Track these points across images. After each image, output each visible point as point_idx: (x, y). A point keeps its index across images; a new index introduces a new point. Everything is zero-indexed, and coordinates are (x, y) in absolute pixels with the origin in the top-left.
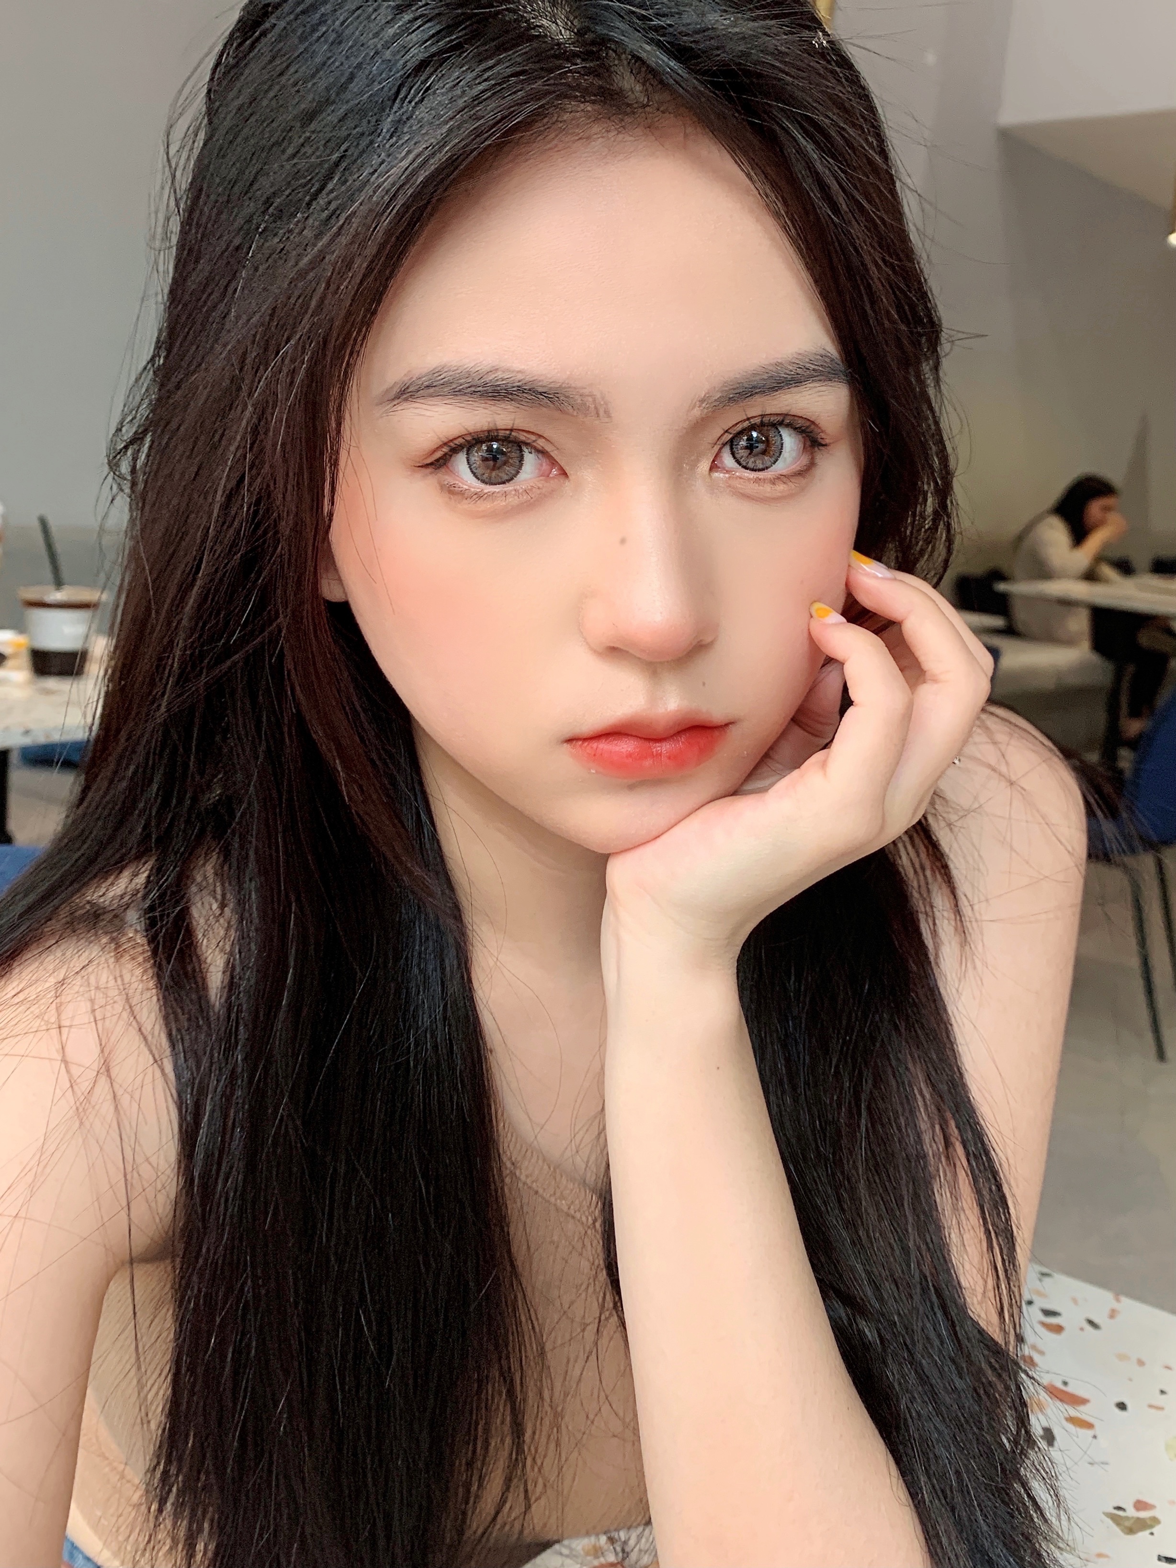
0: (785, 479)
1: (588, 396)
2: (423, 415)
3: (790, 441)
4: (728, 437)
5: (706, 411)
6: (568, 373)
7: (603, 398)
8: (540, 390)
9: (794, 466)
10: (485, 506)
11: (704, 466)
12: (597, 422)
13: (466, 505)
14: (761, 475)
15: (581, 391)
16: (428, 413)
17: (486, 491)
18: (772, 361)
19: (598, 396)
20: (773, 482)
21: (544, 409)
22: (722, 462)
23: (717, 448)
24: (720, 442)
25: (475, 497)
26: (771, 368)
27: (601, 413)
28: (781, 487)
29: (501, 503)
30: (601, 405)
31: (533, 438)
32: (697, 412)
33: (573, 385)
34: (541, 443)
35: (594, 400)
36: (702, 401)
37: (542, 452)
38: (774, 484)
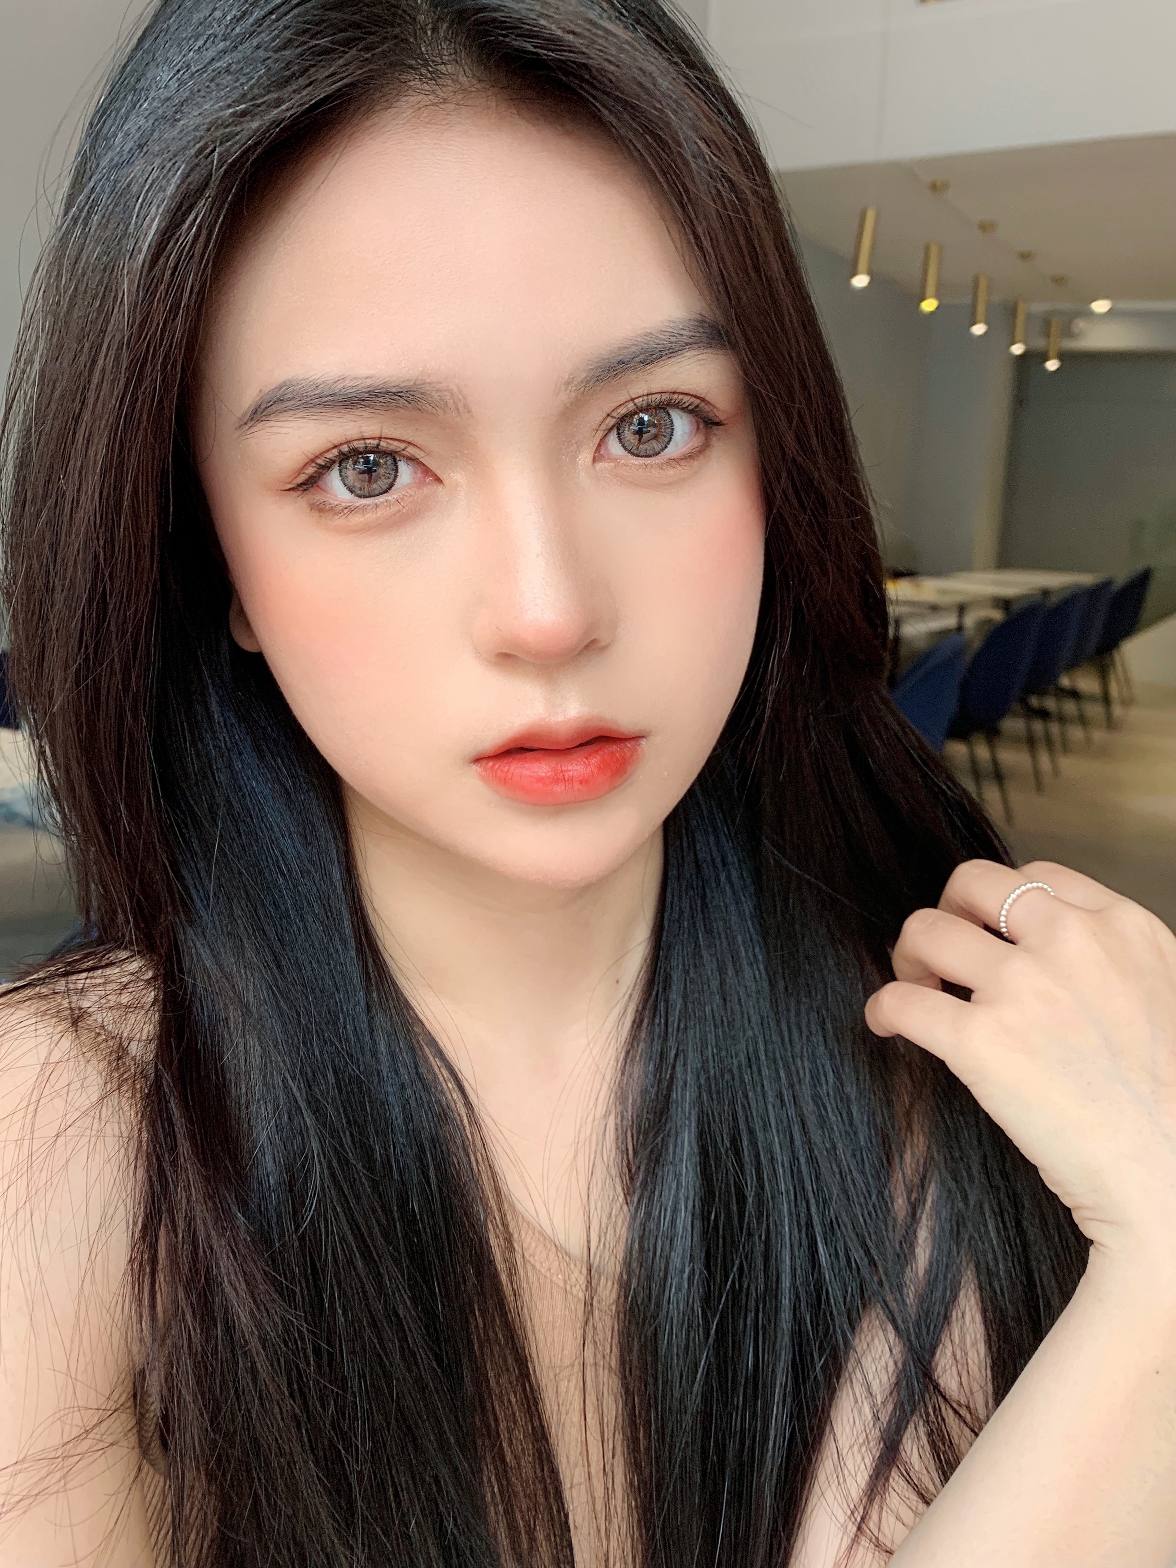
0: (674, 463)
1: (445, 391)
2: (279, 433)
3: (681, 424)
4: (611, 422)
5: (573, 394)
6: (420, 369)
7: (460, 392)
8: (394, 390)
9: (684, 449)
10: (356, 519)
11: (585, 456)
12: (459, 419)
13: (335, 521)
14: (648, 461)
15: (438, 386)
16: (284, 431)
17: (357, 504)
18: (639, 332)
19: (455, 390)
20: (661, 466)
21: (402, 411)
22: (607, 449)
23: (600, 434)
24: (603, 427)
25: (346, 511)
26: (639, 339)
27: (461, 408)
28: (673, 472)
29: (370, 516)
30: (460, 400)
31: (403, 446)
32: (564, 397)
33: (428, 380)
34: (411, 450)
35: (452, 394)
36: (568, 383)
37: (411, 459)
38: (664, 469)
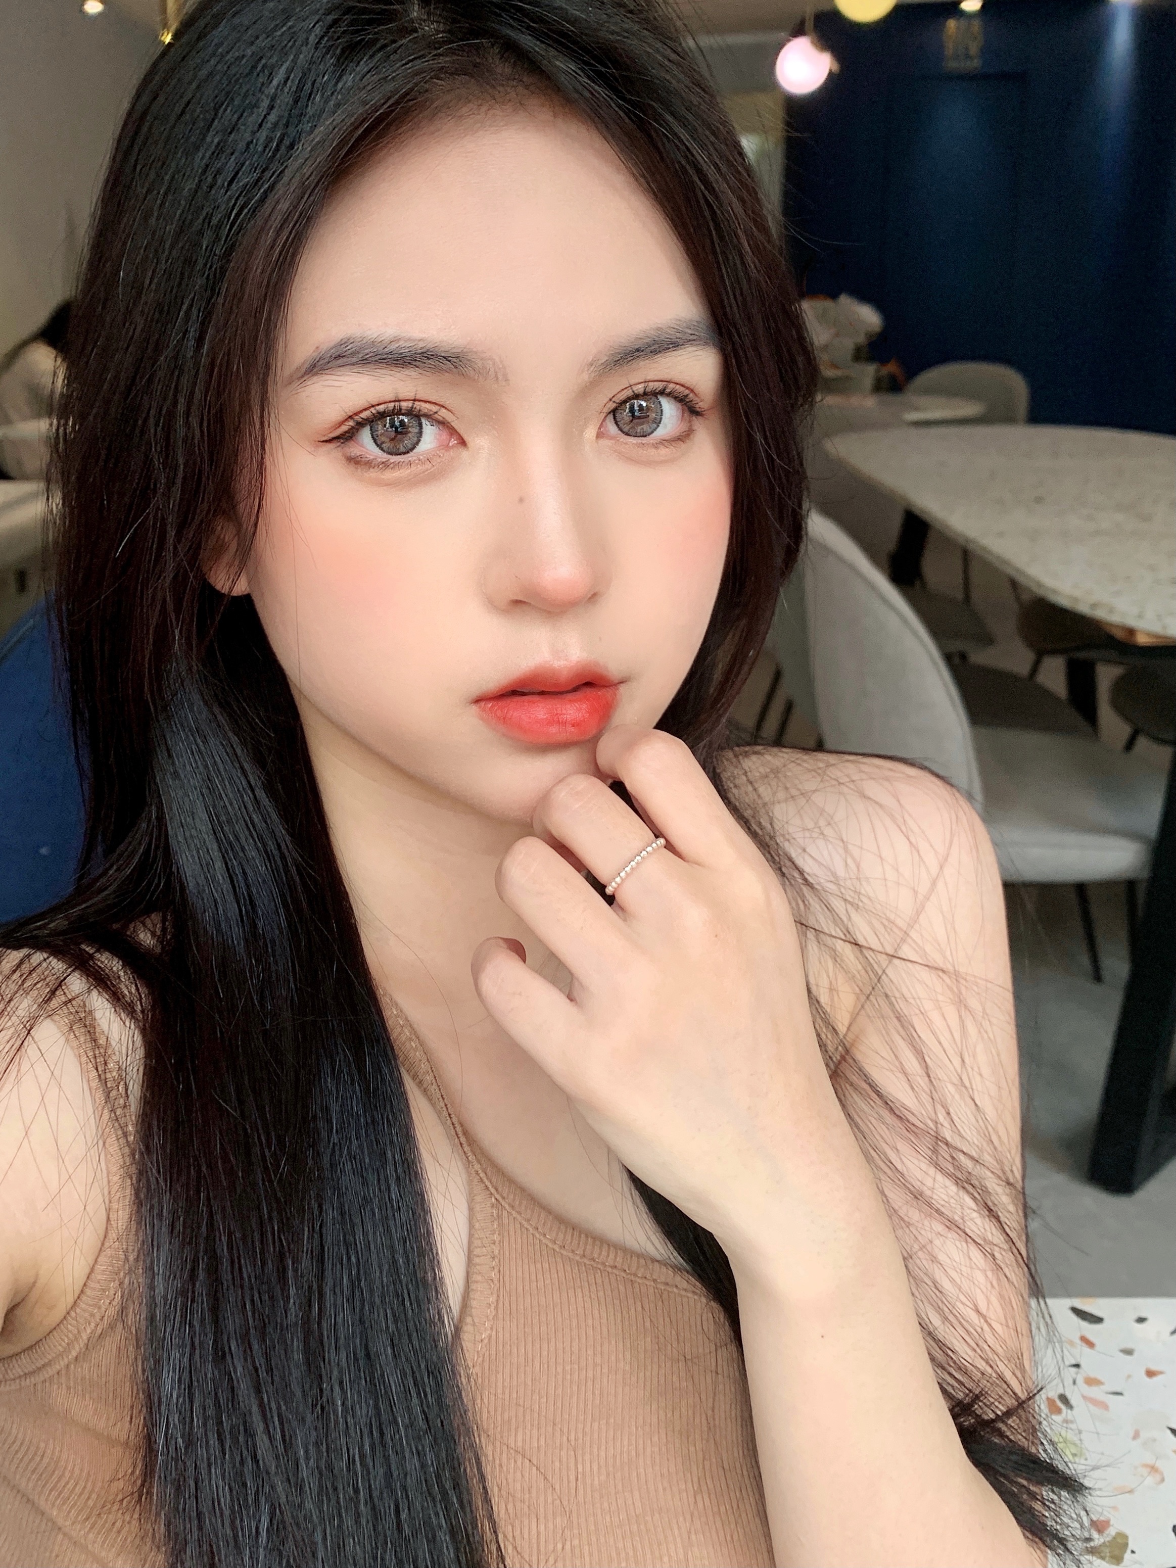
1: (488, 359)
6: (468, 339)
8: (444, 354)
9: (674, 432)
12: (496, 387)
13: (373, 474)
15: (483, 355)
18: (654, 327)
19: (497, 360)
21: (447, 374)
22: (607, 431)
23: (602, 417)
24: (605, 411)
25: (381, 466)
26: (654, 332)
28: (663, 451)
29: (406, 471)
30: (500, 369)
33: (475, 349)
36: (590, 364)
37: (442, 422)
38: (656, 448)
